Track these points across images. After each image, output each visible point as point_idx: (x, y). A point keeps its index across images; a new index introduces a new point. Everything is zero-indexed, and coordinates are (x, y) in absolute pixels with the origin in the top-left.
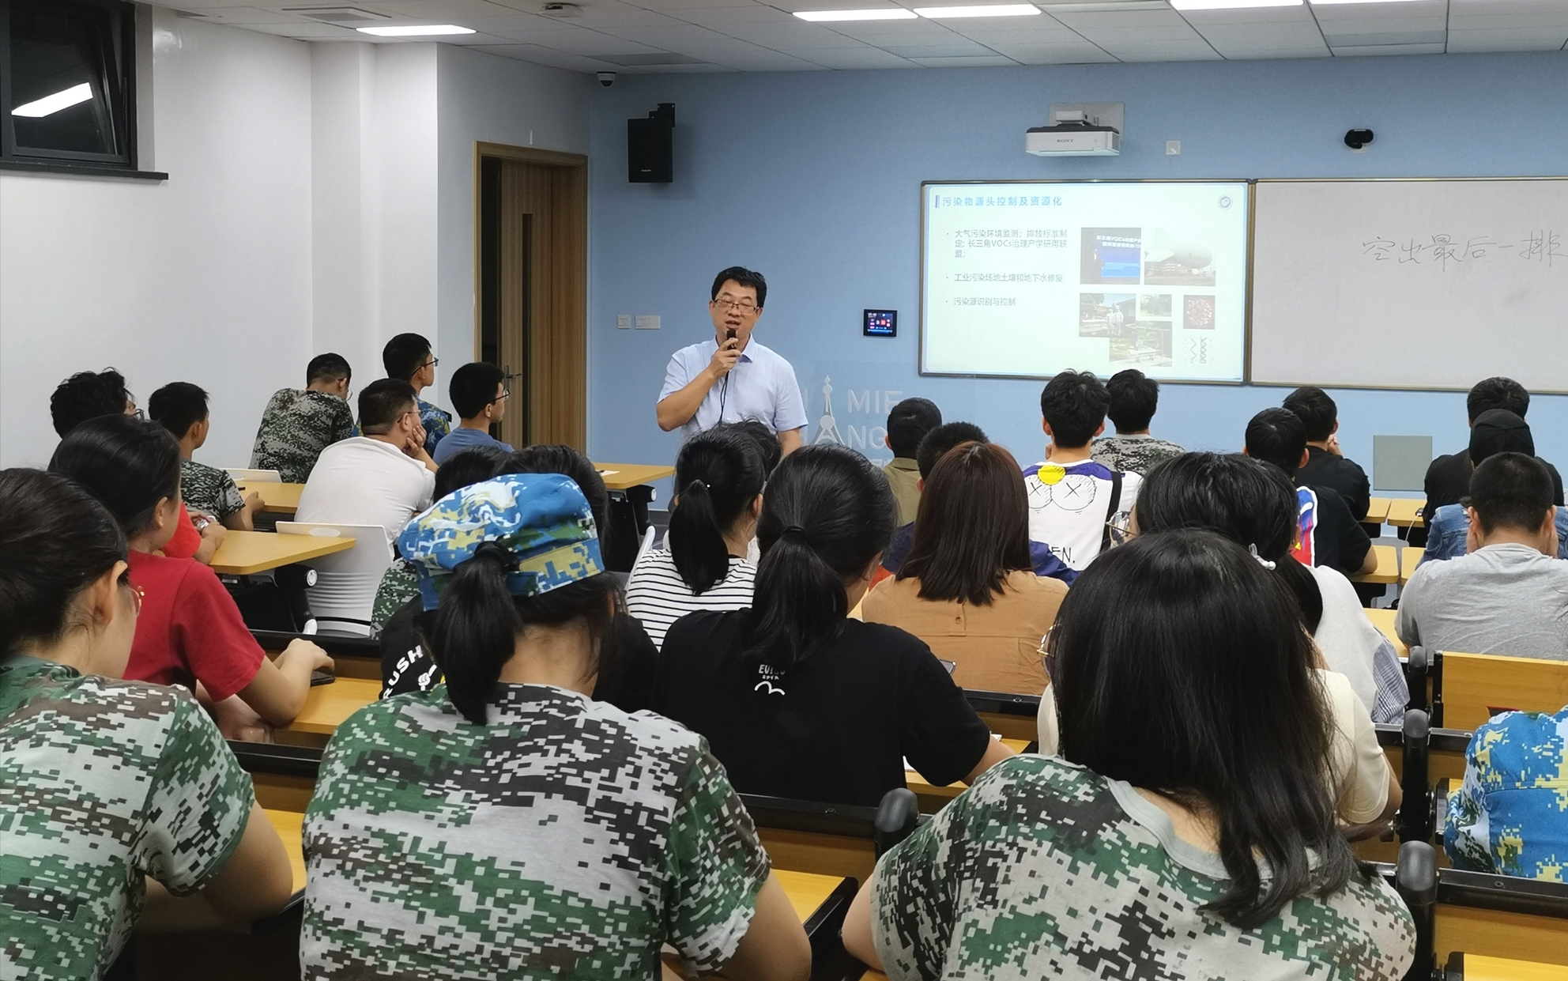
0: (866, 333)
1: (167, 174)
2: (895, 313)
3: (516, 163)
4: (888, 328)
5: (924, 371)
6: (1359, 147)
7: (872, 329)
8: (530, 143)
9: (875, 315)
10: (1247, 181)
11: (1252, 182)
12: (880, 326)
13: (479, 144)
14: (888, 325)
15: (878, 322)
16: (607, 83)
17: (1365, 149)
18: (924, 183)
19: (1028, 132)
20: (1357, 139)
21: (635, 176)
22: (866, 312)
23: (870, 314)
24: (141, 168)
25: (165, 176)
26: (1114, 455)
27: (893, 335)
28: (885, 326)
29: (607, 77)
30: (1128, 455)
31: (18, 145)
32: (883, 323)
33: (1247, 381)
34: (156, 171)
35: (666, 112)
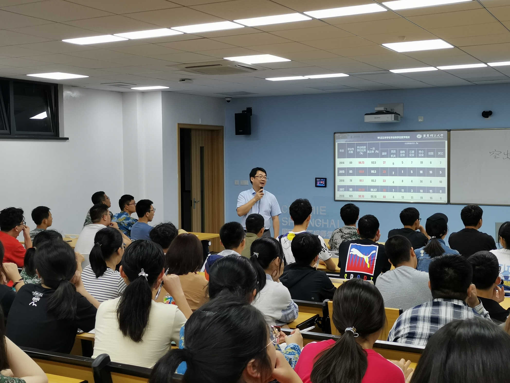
0: (316, 186)
1: (68, 138)
2: (326, 179)
3: (196, 130)
4: (323, 184)
5: (336, 199)
6: (488, 117)
7: (318, 184)
8: (200, 123)
9: (319, 179)
10: (447, 130)
11: (449, 131)
12: (321, 183)
13: (179, 124)
14: (324, 183)
15: (320, 182)
16: (228, 101)
17: (490, 118)
18: (335, 133)
19: (365, 115)
20: (487, 114)
21: (238, 133)
22: (316, 178)
23: (317, 179)
24: (60, 136)
25: (68, 139)
26: (341, 233)
27: (325, 186)
28: (323, 183)
29: (228, 99)
30: (346, 234)
31: (17, 130)
32: (322, 182)
33: (449, 203)
34: (65, 137)
35: (249, 110)
